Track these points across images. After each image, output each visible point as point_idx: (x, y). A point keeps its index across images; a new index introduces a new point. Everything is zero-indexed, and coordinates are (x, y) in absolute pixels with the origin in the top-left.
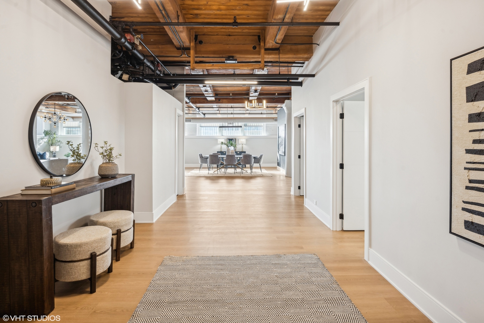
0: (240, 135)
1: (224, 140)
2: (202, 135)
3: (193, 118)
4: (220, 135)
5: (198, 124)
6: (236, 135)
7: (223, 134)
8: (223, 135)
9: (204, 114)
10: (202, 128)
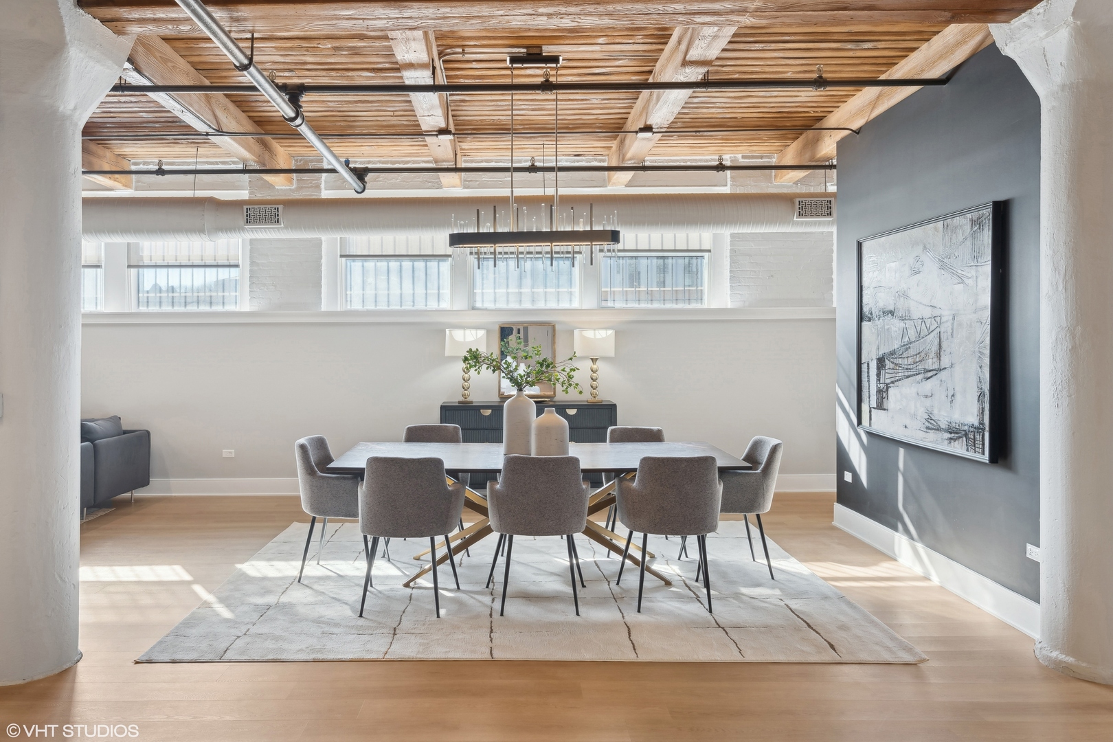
0: (576, 304)
1: (481, 333)
2: (357, 306)
3: (291, 204)
4: (461, 305)
5: (329, 240)
6: (552, 305)
7: (478, 298)
8: (478, 305)
9: (360, 174)
10: (357, 265)
